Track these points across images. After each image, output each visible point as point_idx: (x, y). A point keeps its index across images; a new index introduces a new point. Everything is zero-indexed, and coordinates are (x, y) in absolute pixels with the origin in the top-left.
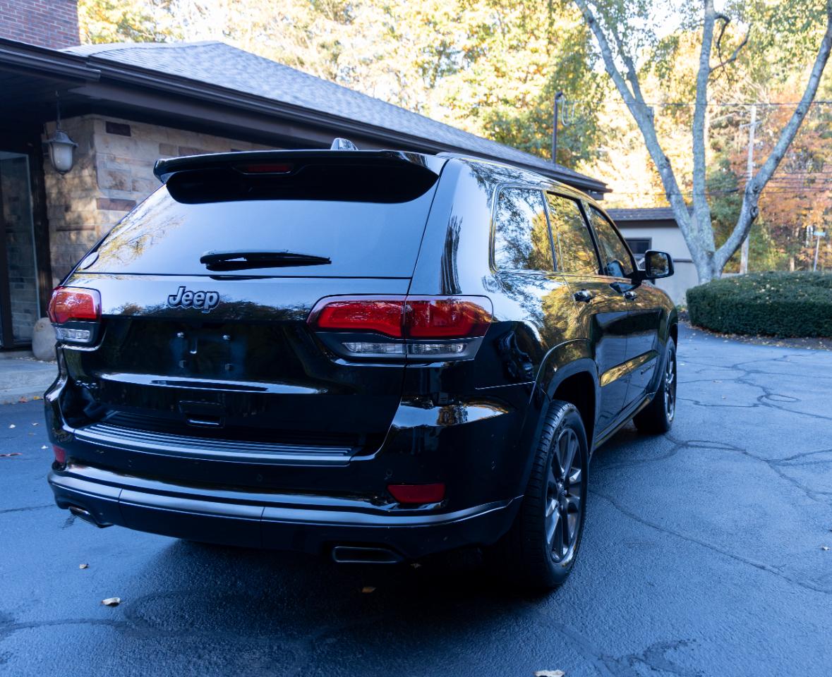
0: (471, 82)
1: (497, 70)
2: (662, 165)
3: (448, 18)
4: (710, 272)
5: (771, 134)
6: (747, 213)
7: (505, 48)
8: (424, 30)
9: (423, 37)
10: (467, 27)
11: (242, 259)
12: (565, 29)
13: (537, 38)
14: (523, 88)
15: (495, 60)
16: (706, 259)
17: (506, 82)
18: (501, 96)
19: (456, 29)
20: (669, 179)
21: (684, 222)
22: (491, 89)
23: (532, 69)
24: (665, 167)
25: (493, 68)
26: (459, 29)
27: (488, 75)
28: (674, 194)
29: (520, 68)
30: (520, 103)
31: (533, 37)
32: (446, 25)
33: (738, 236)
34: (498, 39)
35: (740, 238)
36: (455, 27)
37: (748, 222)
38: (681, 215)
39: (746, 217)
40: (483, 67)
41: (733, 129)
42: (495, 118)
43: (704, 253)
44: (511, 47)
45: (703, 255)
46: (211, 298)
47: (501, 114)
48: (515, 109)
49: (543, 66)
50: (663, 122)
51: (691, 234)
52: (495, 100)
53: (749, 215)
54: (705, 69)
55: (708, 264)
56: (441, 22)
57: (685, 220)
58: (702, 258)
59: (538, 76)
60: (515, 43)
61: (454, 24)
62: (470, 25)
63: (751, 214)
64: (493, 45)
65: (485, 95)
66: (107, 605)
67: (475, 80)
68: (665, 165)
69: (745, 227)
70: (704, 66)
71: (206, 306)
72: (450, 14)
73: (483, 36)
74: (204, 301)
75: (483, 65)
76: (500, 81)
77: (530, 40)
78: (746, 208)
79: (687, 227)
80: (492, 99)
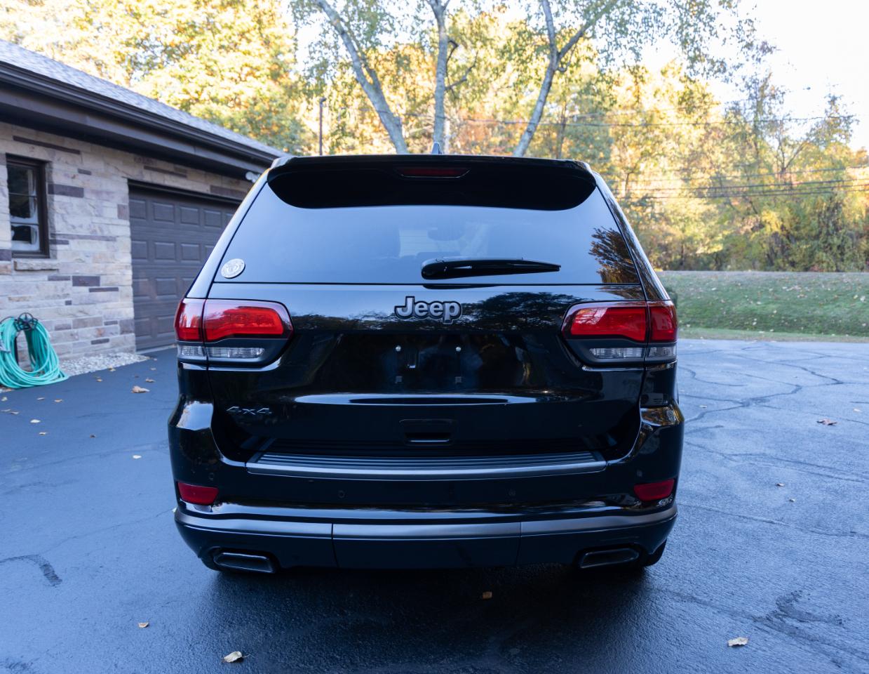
0: (180, 78)
1: (207, 67)
3: (153, 12)
5: (459, 147)
7: (215, 48)
8: (127, 20)
9: (127, 28)
10: (175, 23)
11: (469, 267)
12: (276, 35)
13: (249, 41)
14: (237, 88)
15: (206, 58)
17: (218, 81)
18: (213, 95)
19: (163, 24)
22: (203, 87)
23: (246, 70)
25: (204, 67)
26: (166, 24)
27: (199, 73)
29: (233, 68)
30: (232, 102)
31: (244, 40)
32: (152, 18)
34: (208, 38)
36: (162, 21)
40: (193, 65)
41: (426, 140)
42: (207, 116)
44: (221, 47)
46: (452, 308)
47: (214, 112)
48: (229, 109)
49: (257, 69)
50: (364, 130)
52: (207, 98)
54: (441, 86)
56: (145, 15)
59: (250, 78)
60: (225, 43)
61: (159, 18)
62: (178, 21)
64: (202, 43)
65: (197, 92)
66: (231, 662)
67: (184, 76)
70: (440, 84)
71: (447, 317)
72: (155, 7)
73: (191, 33)
74: (443, 311)
75: (192, 62)
76: (211, 80)
77: (241, 42)
80: (204, 96)
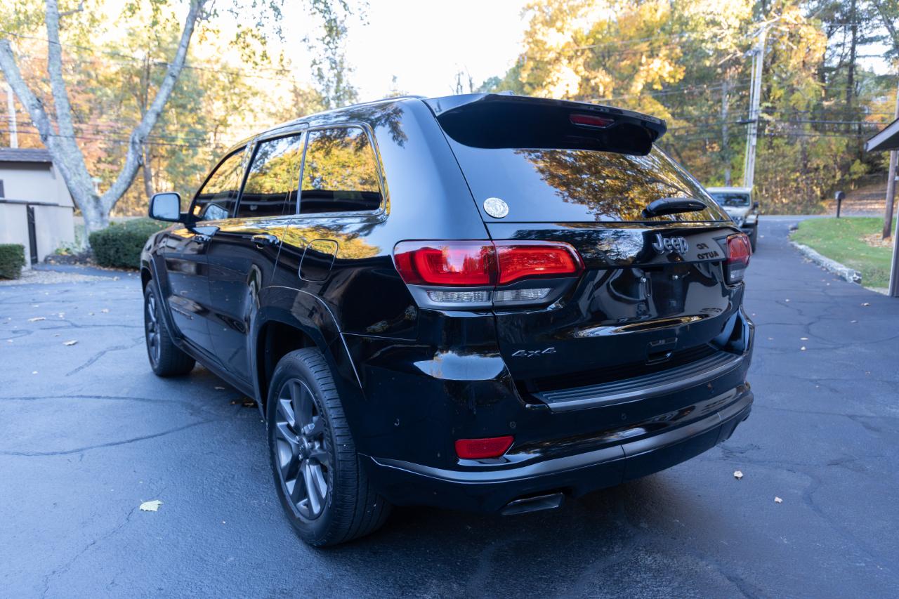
2: (33, 105)
4: (99, 215)
6: (134, 161)
16: (92, 202)
20: (43, 121)
21: (65, 166)
24: (37, 108)
28: (50, 135)
33: (126, 182)
35: (127, 184)
37: (135, 169)
38: (61, 158)
39: (133, 164)
43: (90, 197)
45: (89, 199)
51: (74, 178)
53: (136, 163)
55: (96, 208)
57: (67, 164)
58: (88, 202)
63: (138, 162)
68: (37, 105)
69: (131, 173)
78: (133, 156)
79: (69, 171)
